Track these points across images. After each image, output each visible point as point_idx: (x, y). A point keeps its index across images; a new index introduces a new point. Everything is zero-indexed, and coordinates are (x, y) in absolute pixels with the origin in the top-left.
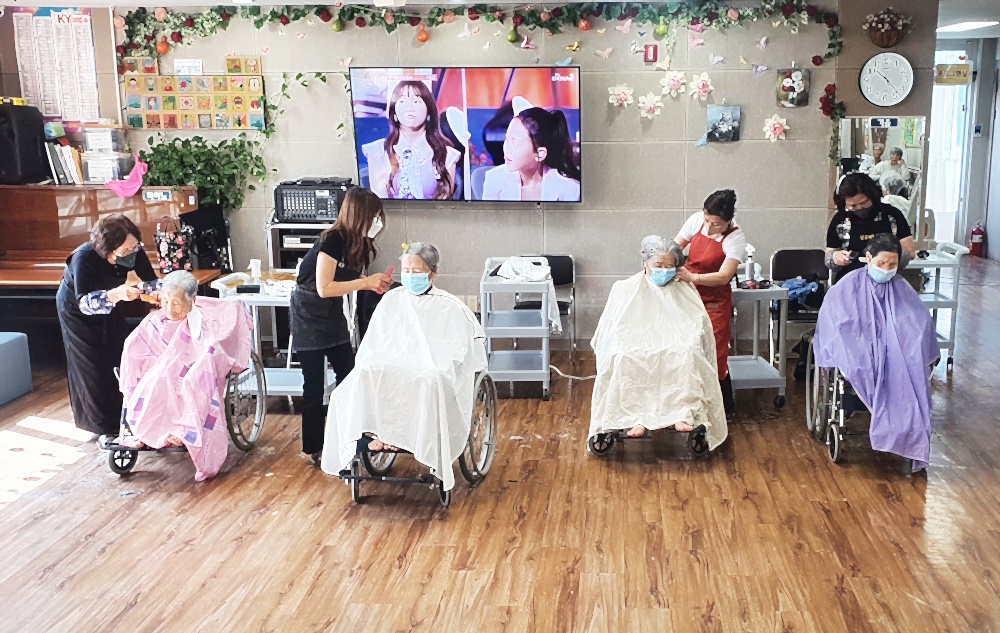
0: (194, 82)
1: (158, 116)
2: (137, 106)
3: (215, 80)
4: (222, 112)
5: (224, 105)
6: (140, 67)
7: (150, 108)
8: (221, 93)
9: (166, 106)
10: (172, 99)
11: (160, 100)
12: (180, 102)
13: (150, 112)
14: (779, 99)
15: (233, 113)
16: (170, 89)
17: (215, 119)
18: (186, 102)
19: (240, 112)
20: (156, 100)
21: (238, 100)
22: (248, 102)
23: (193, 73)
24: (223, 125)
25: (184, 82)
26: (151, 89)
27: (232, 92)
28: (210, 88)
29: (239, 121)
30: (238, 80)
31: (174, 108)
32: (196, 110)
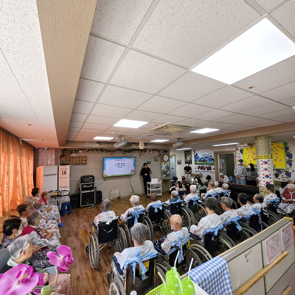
2: (63, 162)
4: (79, 162)
7: (65, 162)
8: (79, 159)
11: (68, 161)
12: (71, 161)
14: (155, 161)
15: (81, 162)
16: (70, 159)
19: (82, 162)
20: (67, 160)
21: (82, 160)
22: (84, 160)
23: (74, 156)
24: (79, 164)
25: (73, 157)
26: (66, 159)
27: (81, 159)
28: (77, 158)
29: (82, 164)
30: (83, 157)
31: (70, 162)
32: (74, 162)
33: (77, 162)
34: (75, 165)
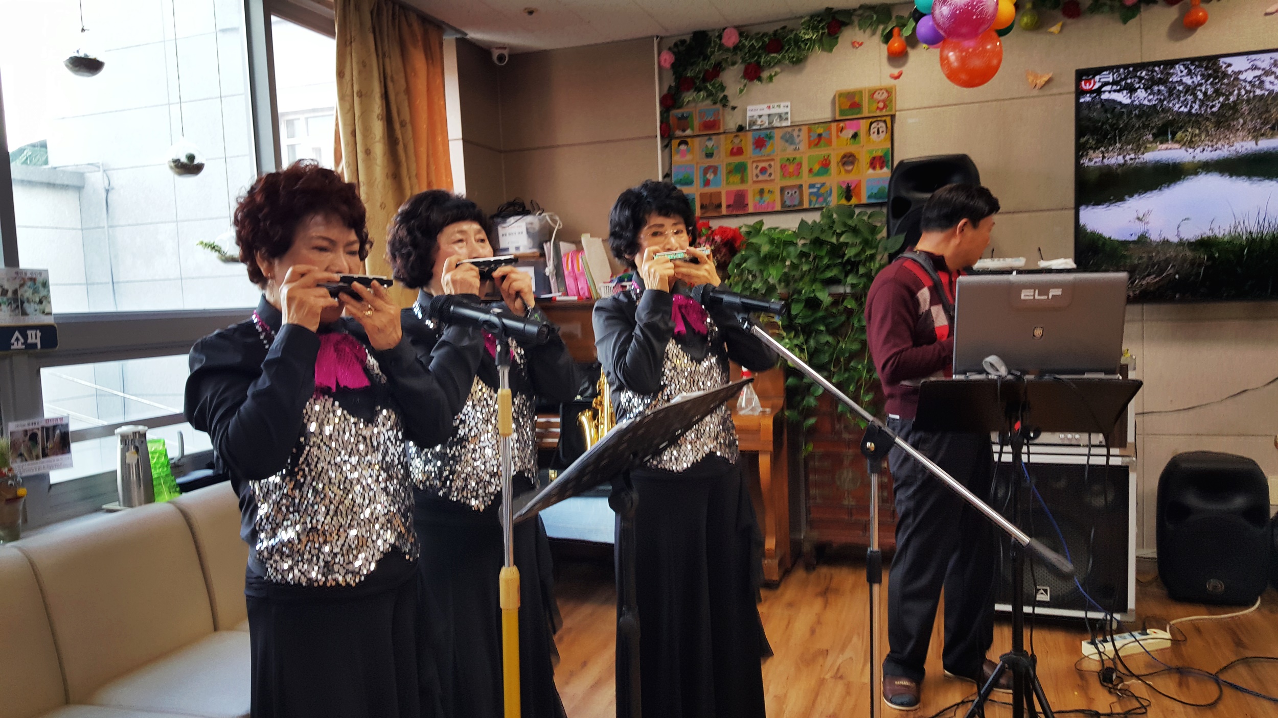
0: (777, 134)
1: (719, 194)
2: (688, 182)
3: (810, 131)
4: (818, 180)
5: (825, 169)
6: (697, 122)
7: (707, 183)
8: (820, 151)
9: (731, 179)
10: (740, 169)
11: (723, 171)
12: (752, 171)
13: (708, 190)
15: (835, 179)
16: (738, 151)
17: (806, 191)
18: (763, 170)
19: (851, 178)
21: (848, 160)
22: (864, 159)
23: (776, 123)
24: (820, 201)
25: (762, 139)
26: (709, 155)
27: (839, 148)
28: (803, 146)
29: (848, 193)
30: (852, 126)
31: (743, 181)
32: (779, 181)
33: (805, 179)
34: (787, 208)
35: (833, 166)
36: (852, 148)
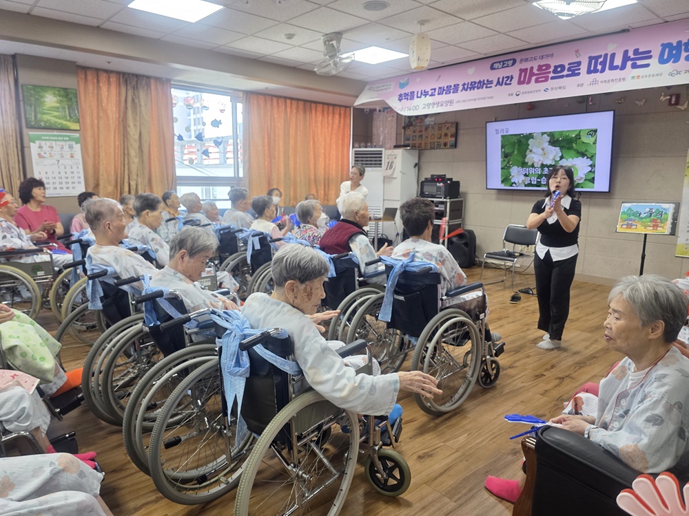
0: (430, 126)
1: (416, 144)
2: (409, 140)
4: (439, 140)
5: (440, 138)
7: (413, 140)
8: (440, 132)
9: (418, 139)
10: (421, 136)
11: (417, 137)
12: (424, 137)
13: (414, 142)
15: (443, 140)
16: (421, 131)
17: (436, 144)
18: (426, 137)
19: (446, 140)
20: (415, 136)
21: (446, 135)
22: (449, 135)
23: (431, 124)
24: (439, 147)
25: (427, 128)
26: (414, 132)
27: (444, 131)
28: (436, 130)
29: (445, 145)
30: (447, 125)
31: (422, 140)
32: (430, 140)
33: (436, 140)
34: (431, 148)
35: (443, 137)
36: (447, 132)
